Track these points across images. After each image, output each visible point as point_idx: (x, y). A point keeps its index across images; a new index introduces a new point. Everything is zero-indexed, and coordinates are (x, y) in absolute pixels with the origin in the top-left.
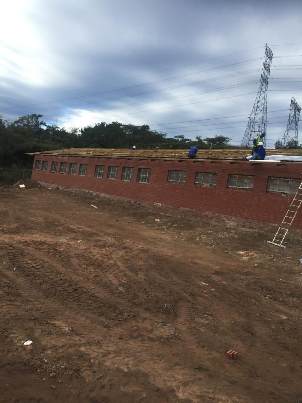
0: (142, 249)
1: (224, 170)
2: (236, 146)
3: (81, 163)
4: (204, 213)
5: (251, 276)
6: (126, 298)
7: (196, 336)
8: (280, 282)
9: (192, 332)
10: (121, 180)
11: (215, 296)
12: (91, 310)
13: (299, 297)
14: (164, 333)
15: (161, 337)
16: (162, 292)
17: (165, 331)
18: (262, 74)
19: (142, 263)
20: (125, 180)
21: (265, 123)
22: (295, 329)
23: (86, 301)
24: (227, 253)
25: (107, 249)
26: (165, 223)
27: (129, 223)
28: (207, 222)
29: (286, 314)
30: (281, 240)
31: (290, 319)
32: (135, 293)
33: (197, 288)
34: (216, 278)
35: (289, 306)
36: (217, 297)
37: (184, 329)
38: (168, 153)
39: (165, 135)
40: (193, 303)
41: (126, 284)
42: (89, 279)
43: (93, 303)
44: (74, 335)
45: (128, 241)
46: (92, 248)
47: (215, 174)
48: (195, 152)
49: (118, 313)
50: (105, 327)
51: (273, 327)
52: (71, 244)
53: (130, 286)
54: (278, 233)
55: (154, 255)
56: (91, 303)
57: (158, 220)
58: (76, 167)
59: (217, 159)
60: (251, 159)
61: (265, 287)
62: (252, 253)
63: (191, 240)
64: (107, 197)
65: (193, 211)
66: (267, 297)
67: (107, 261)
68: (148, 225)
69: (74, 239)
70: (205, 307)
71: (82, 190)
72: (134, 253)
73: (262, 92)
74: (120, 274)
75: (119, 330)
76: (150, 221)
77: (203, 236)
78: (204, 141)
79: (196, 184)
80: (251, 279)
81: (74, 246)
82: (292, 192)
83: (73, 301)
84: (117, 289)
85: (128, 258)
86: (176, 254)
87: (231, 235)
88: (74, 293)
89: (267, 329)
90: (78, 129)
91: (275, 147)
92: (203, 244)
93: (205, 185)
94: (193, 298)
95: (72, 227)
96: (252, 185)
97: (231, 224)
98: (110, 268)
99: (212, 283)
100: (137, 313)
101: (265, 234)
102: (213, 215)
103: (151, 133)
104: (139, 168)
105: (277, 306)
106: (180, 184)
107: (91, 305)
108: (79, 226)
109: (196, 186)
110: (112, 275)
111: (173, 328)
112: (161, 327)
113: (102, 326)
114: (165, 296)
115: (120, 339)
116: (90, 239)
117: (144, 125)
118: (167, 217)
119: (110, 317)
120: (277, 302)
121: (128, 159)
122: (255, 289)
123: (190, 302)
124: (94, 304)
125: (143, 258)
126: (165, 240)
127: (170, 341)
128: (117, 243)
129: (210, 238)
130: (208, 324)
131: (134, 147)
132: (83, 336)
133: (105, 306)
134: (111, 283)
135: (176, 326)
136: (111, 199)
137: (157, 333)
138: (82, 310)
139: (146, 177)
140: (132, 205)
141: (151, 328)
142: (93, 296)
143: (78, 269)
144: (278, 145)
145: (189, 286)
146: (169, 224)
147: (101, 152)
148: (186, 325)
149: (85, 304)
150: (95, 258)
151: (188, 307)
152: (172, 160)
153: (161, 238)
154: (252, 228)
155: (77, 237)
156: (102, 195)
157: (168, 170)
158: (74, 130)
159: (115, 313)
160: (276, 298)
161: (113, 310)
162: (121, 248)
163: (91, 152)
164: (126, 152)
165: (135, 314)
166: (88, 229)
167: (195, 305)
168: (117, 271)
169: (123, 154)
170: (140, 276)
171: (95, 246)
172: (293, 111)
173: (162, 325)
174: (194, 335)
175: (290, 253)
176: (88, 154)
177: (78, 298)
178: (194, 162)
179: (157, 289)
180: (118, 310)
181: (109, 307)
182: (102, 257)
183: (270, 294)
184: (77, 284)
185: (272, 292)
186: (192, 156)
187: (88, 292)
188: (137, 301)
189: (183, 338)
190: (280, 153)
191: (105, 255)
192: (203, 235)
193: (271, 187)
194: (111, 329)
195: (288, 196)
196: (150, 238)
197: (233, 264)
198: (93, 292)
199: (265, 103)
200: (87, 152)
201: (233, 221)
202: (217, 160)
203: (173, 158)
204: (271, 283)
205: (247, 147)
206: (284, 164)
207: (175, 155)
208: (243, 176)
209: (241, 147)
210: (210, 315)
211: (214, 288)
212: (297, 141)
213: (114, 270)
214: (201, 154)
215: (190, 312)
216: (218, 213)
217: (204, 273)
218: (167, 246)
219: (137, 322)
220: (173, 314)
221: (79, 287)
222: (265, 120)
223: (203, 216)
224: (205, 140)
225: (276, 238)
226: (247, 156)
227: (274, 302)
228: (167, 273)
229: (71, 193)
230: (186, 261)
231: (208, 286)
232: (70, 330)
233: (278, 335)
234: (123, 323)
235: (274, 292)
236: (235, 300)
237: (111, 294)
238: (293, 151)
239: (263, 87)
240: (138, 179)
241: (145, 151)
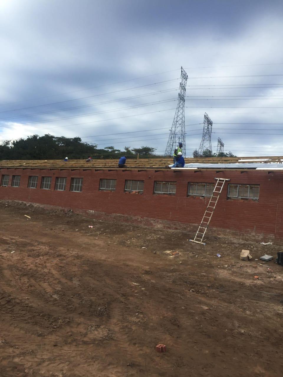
0: (76, 255)
1: (150, 178)
2: (160, 155)
3: (14, 174)
4: (134, 218)
5: (177, 273)
6: (60, 305)
7: (128, 335)
8: (202, 276)
9: (125, 331)
10: (54, 189)
11: (145, 294)
12: (25, 320)
13: (217, 288)
14: (98, 335)
15: (95, 340)
16: (96, 295)
17: (99, 334)
18: (180, 93)
19: (77, 269)
20: (58, 190)
21: (184, 135)
22: (215, 317)
23: (20, 312)
24: (155, 253)
25: (41, 257)
26: (98, 229)
27: (63, 231)
28: (137, 226)
29: (207, 305)
30: (201, 238)
31: (211, 308)
32: (69, 300)
33: (129, 288)
34: (146, 277)
35: (210, 297)
36: (146, 295)
37: (117, 329)
38: (99, 163)
39: (96, 146)
40: (126, 303)
41: (60, 291)
42: (22, 290)
43: (26, 314)
44: (7, 347)
45: (62, 248)
46: (26, 258)
47: (143, 181)
48: (124, 161)
49: (52, 321)
50: (40, 335)
51: (197, 318)
52: (3, 256)
53: (64, 292)
54: (198, 232)
55: (87, 261)
56: (24, 313)
57: (92, 227)
58: (9, 179)
59: (144, 168)
60: (172, 167)
61: (189, 282)
62: (177, 252)
63: (122, 243)
64: (41, 207)
65: (124, 217)
66: (191, 291)
67: (41, 270)
68: (82, 231)
69: (6, 250)
70: (136, 306)
71: (15, 201)
72: (68, 260)
73: (180, 108)
74: (54, 282)
75: (53, 338)
76: (84, 228)
77: (133, 240)
78: (132, 152)
79: (126, 191)
80: (177, 275)
81: (6, 258)
82: (208, 195)
83: (7, 313)
84: (51, 297)
85: (62, 265)
86: (109, 258)
87: (158, 236)
88: (7, 305)
89: (191, 320)
90: (10, 141)
91: (193, 156)
92: (133, 247)
93: (134, 191)
94: (125, 298)
95: (4, 238)
96: (175, 190)
97: (159, 226)
98: (44, 277)
99: (142, 283)
100: (72, 319)
101: (188, 233)
102: (142, 219)
103: (83, 144)
104: (72, 178)
105: (200, 298)
106: (111, 192)
107: (25, 316)
108: (12, 237)
109: (126, 193)
110: (46, 284)
111: (106, 329)
112: (95, 329)
113: (36, 335)
114: (99, 299)
115: (55, 346)
116: (24, 249)
117: (75, 137)
118: (100, 223)
119: (44, 326)
120: (199, 295)
121: (61, 170)
122: (181, 285)
123: (122, 302)
124: (28, 314)
125: (77, 264)
126: (98, 245)
127: (103, 342)
128: (50, 251)
129: (140, 241)
130: (139, 321)
131: (67, 158)
132: (17, 347)
133: (39, 315)
134: (45, 291)
135: (109, 327)
136: (45, 209)
137: (91, 336)
138: (15, 321)
139: (79, 186)
140: (66, 214)
141: (85, 331)
142: (27, 307)
143: (11, 281)
144: (196, 154)
145: (121, 287)
146: (102, 229)
147: (34, 164)
148: (118, 325)
149: (19, 315)
150: (29, 268)
151: (120, 308)
152: (103, 170)
153: (95, 244)
154: (176, 229)
155: (10, 248)
156: (36, 205)
157: (99, 179)
158: (6, 142)
159: (49, 321)
160: (198, 291)
161: (48, 318)
162: (56, 256)
163: (24, 164)
164: (59, 163)
165: (70, 319)
166: (22, 240)
167: (127, 305)
168: (51, 279)
169: (56, 165)
170: (74, 282)
171: (29, 256)
172: (206, 125)
173: (96, 328)
174: (127, 334)
175: (209, 249)
176: (20, 166)
177: (11, 309)
178: (123, 171)
179: (91, 293)
180: (53, 318)
181: (43, 316)
182: (36, 266)
183: (193, 288)
184: (10, 296)
185: (195, 286)
187: (22, 302)
188: (72, 307)
189: (116, 338)
190: (197, 162)
191: (40, 265)
192: (134, 238)
193: (191, 191)
194: (45, 337)
195: (205, 198)
196: (84, 244)
197: (161, 263)
198: (27, 302)
199: (183, 118)
200: (20, 164)
201: (160, 223)
202: (143, 169)
203: (104, 168)
204: (194, 278)
205: (170, 157)
206: (200, 171)
207: (106, 165)
208: (167, 183)
209: (165, 156)
210: (141, 313)
211: (144, 287)
212: (211, 150)
213: (49, 279)
214: (129, 163)
215: (122, 312)
216: (146, 217)
217: (135, 274)
218: (100, 251)
219: (72, 327)
220: (107, 316)
221: (12, 299)
222: (184, 133)
223: (133, 220)
224: (132, 150)
225: (197, 237)
226: (169, 164)
227: (197, 294)
228: (100, 277)
229: (3, 204)
230: (118, 263)
231: (139, 286)
232: (3, 342)
233: (201, 325)
234: (58, 330)
235: (197, 285)
236: (163, 297)
237: (45, 302)
238: (207, 159)
239: (181, 104)
240: (71, 188)
241: (77, 162)
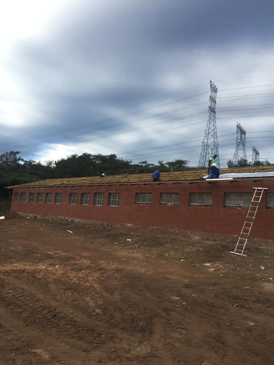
0: (116, 269)
1: (184, 190)
2: (194, 167)
3: (56, 192)
4: (171, 230)
5: (218, 287)
6: (103, 320)
7: (171, 352)
8: (245, 290)
9: (167, 348)
10: (93, 205)
11: (187, 309)
12: (70, 335)
13: (263, 303)
14: (141, 352)
15: (138, 357)
16: (137, 310)
17: (142, 350)
18: (210, 105)
19: (117, 283)
20: (97, 205)
21: (217, 146)
22: (263, 334)
23: (65, 326)
24: (194, 266)
25: (84, 271)
26: (137, 242)
27: (103, 244)
28: (174, 238)
29: (253, 320)
30: (242, 249)
31: (258, 325)
32: (111, 314)
33: (169, 303)
34: (187, 291)
35: (255, 312)
36: (188, 310)
37: (160, 345)
38: (134, 178)
39: (131, 162)
40: (167, 319)
41: (102, 305)
42: (67, 304)
43: (72, 328)
44: (54, 362)
45: (102, 262)
46: (69, 272)
47: (178, 193)
48: (158, 175)
49: (96, 336)
50: (84, 351)
51: (243, 335)
52: (49, 270)
53: (106, 307)
54: (238, 243)
55: (127, 274)
56: (68, 328)
57: (130, 240)
58: (52, 197)
59: (178, 180)
60: (207, 178)
61: (232, 296)
62: (218, 264)
63: (161, 256)
64: (82, 222)
65: (160, 229)
66: (235, 306)
67: (84, 284)
68: (121, 245)
69: (52, 265)
70: (178, 322)
71: (58, 217)
72: (108, 273)
73: (211, 120)
74: (96, 295)
75: (96, 354)
76: (122, 241)
77: (172, 252)
78: (165, 165)
79: (162, 204)
80: (219, 289)
81: (52, 272)
82: (246, 205)
83: (53, 327)
84: (94, 311)
85: (103, 279)
86: (148, 272)
87: (197, 248)
88: (53, 319)
89: (237, 337)
90: (53, 162)
91: (227, 166)
92: (172, 259)
93: (170, 204)
94: (166, 313)
95: (49, 253)
96: (211, 201)
97: (196, 238)
98: (86, 291)
99: (183, 296)
100: (114, 334)
101: (227, 245)
102: (179, 231)
103: (118, 160)
104: (109, 193)
105: (245, 313)
106: (147, 205)
107: (70, 330)
108: (56, 252)
109: (162, 206)
110: (88, 297)
111: (149, 346)
112: (138, 346)
113: (81, 350)
114: (140, 314)
115: (99, 362)
116: (67, 263)
117: (111, 154)
118: (138, 236)
119: (88, 341)
120: (244, 310)
121: (99, 186)
122: (223, 299)
123: (164, 318)
124: (73, 328)
125: (117, 278)
126: (137, 258)
127: (147, 359)
128: (92, 265)
129: (178, 253)
130: (182, 338)
131: (103, 174)
132: (63, 362)
133: (84, 329)
134: (88, 305)
135: (151, 343)
136: (85, 224)
137: (135, 353)
138: (61, 336)
139: (116, 201)
140: (105, 228)
141: (128, 347)
142: (71, 321)
143: (56, 295)
144: (230, 165)
145: (162, 301)
146: (140, 243)
147: (74, 181)
148: (161, 342)
149: (64, 329)
150: (72, 282)
151: (162, 323)
152: (138, 184)
153: (134, 257)
154: (215, 240)
155: (55, 263)
156: (77, 220)
157: (135, 193)
158: (49, 163)
159: (93, 336)
160: (243, 306)
161: (91, 333)
162: (97, 270)
163: (65, 182)
164: (97, 179)
165: (112, 335)
166: (65, 254)
167: (169, 320)
168: (93, 293)
169: (93, 182)
170: (115, 296)
171: (72, 270)
172: (239, 135)
173: (139, 344)
174: (170, 351)
175: (252, 261)
176: (62, 184)
177: (57, 323)
178: (158, 184)
179: (132, 308)
180: (96, 333)
181: (87, 330)
182: (79, 280)
183: (237, 302)
184: (56, 310)
185: (239, 301)
186: (155, 180)
187: (67, 316)
188: (114, 322)
189: (159, 355)
190: (232, 172)
191: (82, 279)
192: (172, 251)
193: (227, 202)
194: (90, 352)
195: (243, 209)
196: (124, 257)
197: (201, 276)
198: (71, 316)
199: (215, 129)
200: (62, 182)
201: (198, 235)
202: (178, 182)
203: (139, 182)
204: (237, 292)
205: (204, 168)
206: (236, 181)
207: (141, 179)
208: (202, 194)
209: (198, 168)
210: (183, 329)
211: (186, 301)
212: (246, 159)
213: (91, 292)
214: (164, 177)
215: (164, 328)
216: (183, 229)
217: (175, 288)
218: (139, 264)
219: (115, 343)
220: (149, 331)
221: (57, 313)
222: (217, 144)
223: (170, 233)
224: (166, 164)
225: (237, 248)
226: (204, 176)
227: (242, 309)
228: (140, 290)
229: (48, 221)
230: (157, 277)
231: (180, 300)
232: (50, 357)
233: (247, 342)
234: (101, 345)
235: (241, 300)
236: (205, 312)
237: (88, 316)
238: (243, 169)
239: (212, 116)
240: (109, 203)
241: (113, 178)
